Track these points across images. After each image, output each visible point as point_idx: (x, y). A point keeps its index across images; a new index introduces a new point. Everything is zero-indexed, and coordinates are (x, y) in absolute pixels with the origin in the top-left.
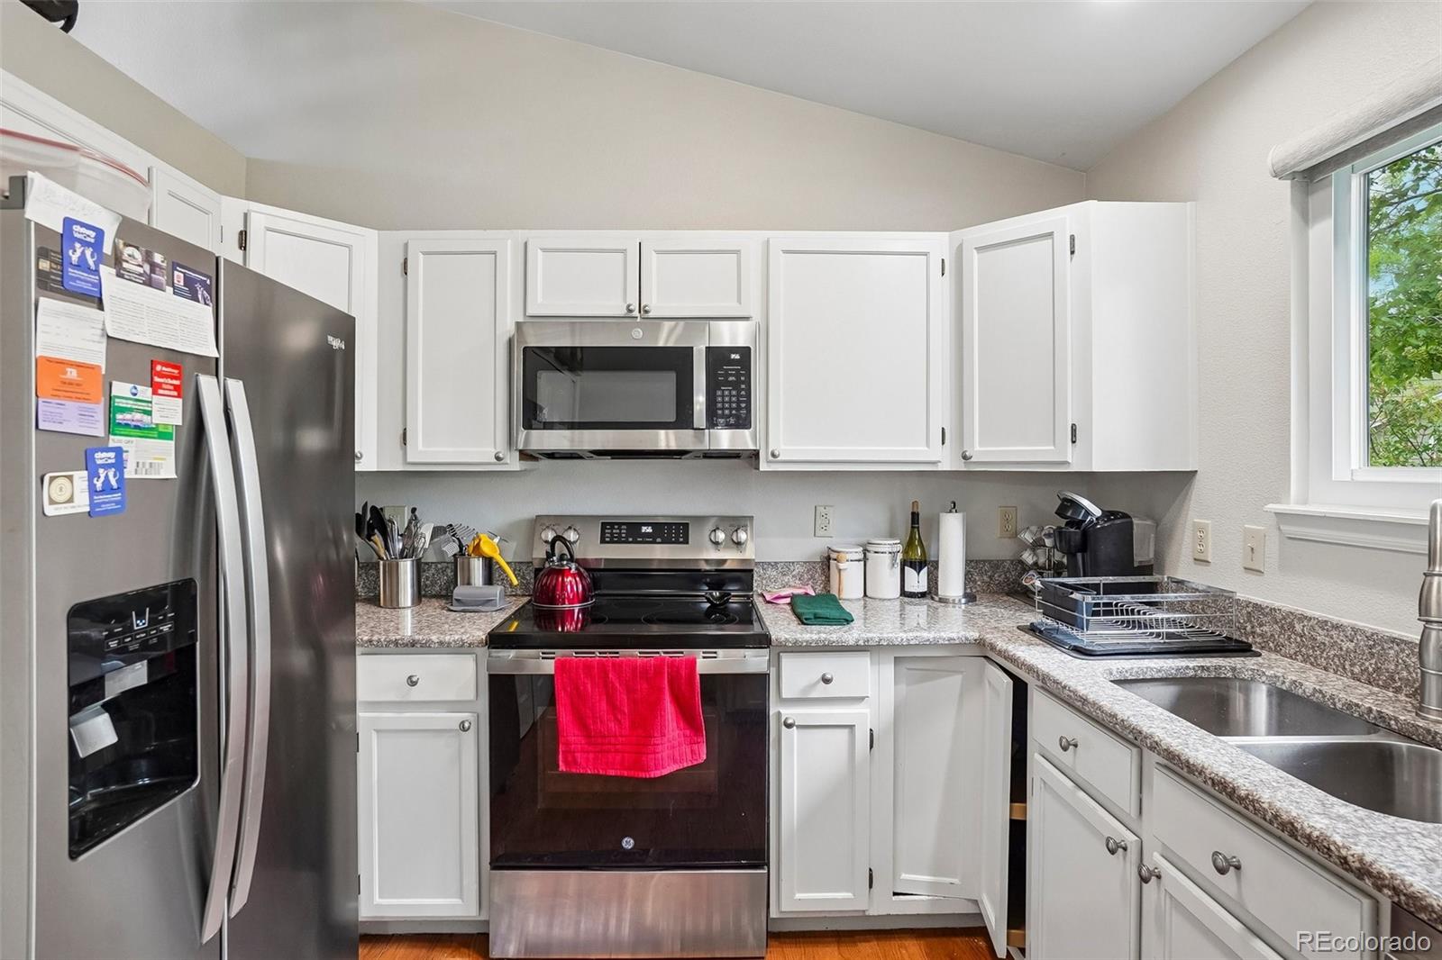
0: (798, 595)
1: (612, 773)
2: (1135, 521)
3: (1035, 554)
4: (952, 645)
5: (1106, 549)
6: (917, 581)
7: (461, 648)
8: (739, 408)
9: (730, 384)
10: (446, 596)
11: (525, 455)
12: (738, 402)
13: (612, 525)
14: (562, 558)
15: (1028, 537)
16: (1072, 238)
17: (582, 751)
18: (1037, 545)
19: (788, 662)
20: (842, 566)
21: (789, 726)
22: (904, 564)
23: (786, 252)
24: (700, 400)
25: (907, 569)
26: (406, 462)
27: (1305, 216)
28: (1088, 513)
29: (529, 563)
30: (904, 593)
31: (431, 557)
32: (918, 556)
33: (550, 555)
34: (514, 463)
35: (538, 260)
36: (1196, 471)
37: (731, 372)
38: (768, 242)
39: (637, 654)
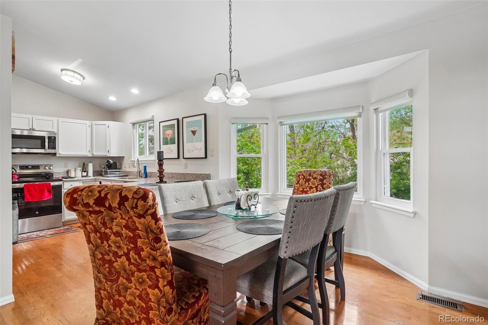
1: (36, 201)
2: (117, 163)
5: (113, 167)
6: (84, 174)
12: (53, 145)
13: (22, 166)
15: (103, 167)
16: (108, 126)
18: (104, 168)
19: (65, 183)
20: (71, 172)
22: (82, 171)
23: (62, 122)
24: (47, 144)
25: (83, 172)
27: (133, 128)
28: (111, 162)
30: (82, 176)
36: (125, 156)
37: (53, 141)
38: (58, 120)
39: (39, 183)
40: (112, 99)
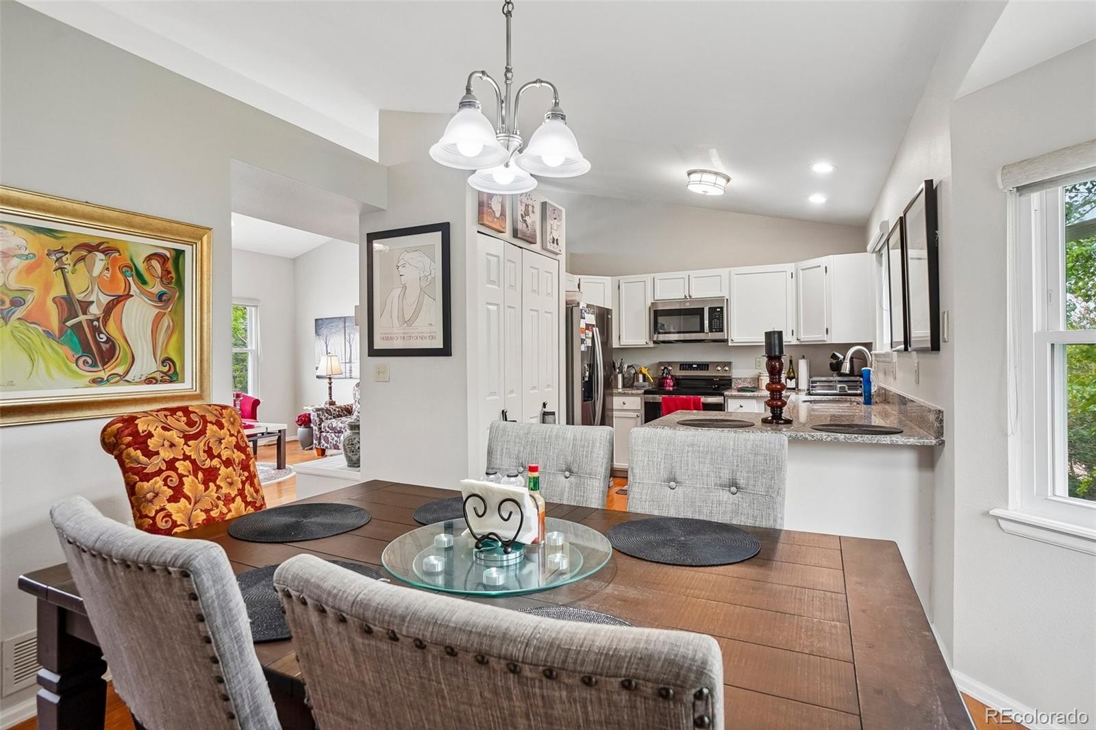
0: (745, 386)
7: (637, 395)
8: (719, 326)
9: (716, 318)
10: (631, 386)
11: (655, 342)
12: (719, 324)
13: (683, 365)
14: (667, 374)
16: (826, 267)
19: (730, 401)
23: (736, 274)
24: (706, 322)
25: (788, 379)
26: (620, 345)
29: (657, 378)
31: (626, 376)
32: (791, 376)
33: (663, 373)
34: (651, 345)
35: (657, 282)
36: (874, 342)
38: (730, 272)
39: (684, 397)
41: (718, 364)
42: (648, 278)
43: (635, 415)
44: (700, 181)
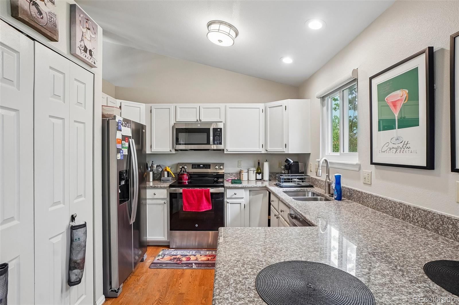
0: (233, 179)
1: (193, 211)
2: (299, 163)
3: (285, 171)
4: (260, 187)
5: (293, 169)
6: (259, 177)
7: (164, 188)
8: (219, 141)
9: (218, 135)
10: (159, 180)
11: (176, 150)
12: (220, 139)
13: (194, 165)
14: (184, 171)
16: (286, 106)
17: (188, 207)
19: (228, 191)
21: (228, 203)
22: (256, 173)
23: (229, 108)
24: (211, 138)
25: (257, 174)
26: (151, 152)
27: (323, 105)
28: (290, 162)
29: (176, 173)
30: (256, 179)
31: (155, 172)
32: (259, 171)
33: (181, 171)
34: (174, 152)
35: (178, 110)
36: (310, 153)
37: (218, 133)
38: (226, 106)
39: (198, 189)
40: (288, 60)
41: (216, 164)
42: (172, 106)
43: (163, 202)
44: (219, 30)
